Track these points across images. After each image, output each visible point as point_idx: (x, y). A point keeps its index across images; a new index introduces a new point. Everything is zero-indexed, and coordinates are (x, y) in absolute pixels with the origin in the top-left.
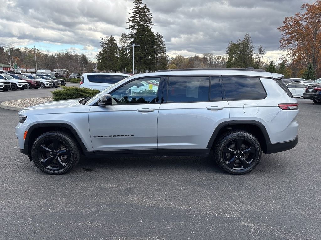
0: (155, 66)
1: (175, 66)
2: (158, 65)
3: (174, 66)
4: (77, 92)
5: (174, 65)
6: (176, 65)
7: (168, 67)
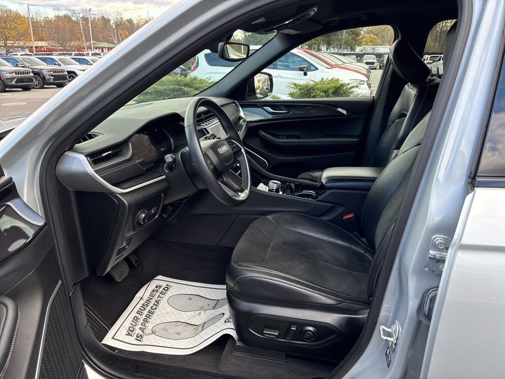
0: (340, 37)
1: (375, 37)
2: (344, 36)
3: (373, 37)
4: (176, 87)
5: (372, 35)
6: (377, 35)
7: (363, 38)
